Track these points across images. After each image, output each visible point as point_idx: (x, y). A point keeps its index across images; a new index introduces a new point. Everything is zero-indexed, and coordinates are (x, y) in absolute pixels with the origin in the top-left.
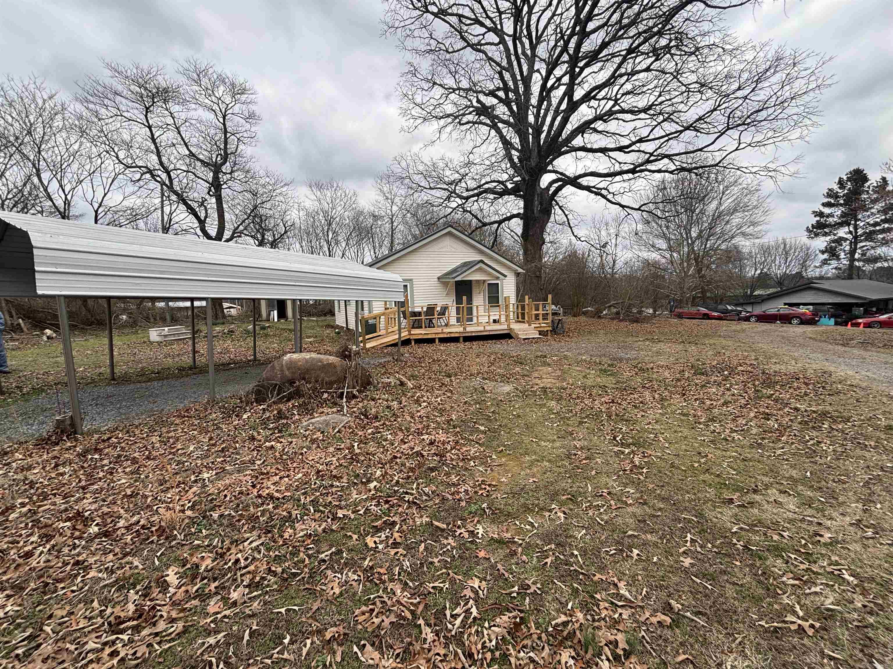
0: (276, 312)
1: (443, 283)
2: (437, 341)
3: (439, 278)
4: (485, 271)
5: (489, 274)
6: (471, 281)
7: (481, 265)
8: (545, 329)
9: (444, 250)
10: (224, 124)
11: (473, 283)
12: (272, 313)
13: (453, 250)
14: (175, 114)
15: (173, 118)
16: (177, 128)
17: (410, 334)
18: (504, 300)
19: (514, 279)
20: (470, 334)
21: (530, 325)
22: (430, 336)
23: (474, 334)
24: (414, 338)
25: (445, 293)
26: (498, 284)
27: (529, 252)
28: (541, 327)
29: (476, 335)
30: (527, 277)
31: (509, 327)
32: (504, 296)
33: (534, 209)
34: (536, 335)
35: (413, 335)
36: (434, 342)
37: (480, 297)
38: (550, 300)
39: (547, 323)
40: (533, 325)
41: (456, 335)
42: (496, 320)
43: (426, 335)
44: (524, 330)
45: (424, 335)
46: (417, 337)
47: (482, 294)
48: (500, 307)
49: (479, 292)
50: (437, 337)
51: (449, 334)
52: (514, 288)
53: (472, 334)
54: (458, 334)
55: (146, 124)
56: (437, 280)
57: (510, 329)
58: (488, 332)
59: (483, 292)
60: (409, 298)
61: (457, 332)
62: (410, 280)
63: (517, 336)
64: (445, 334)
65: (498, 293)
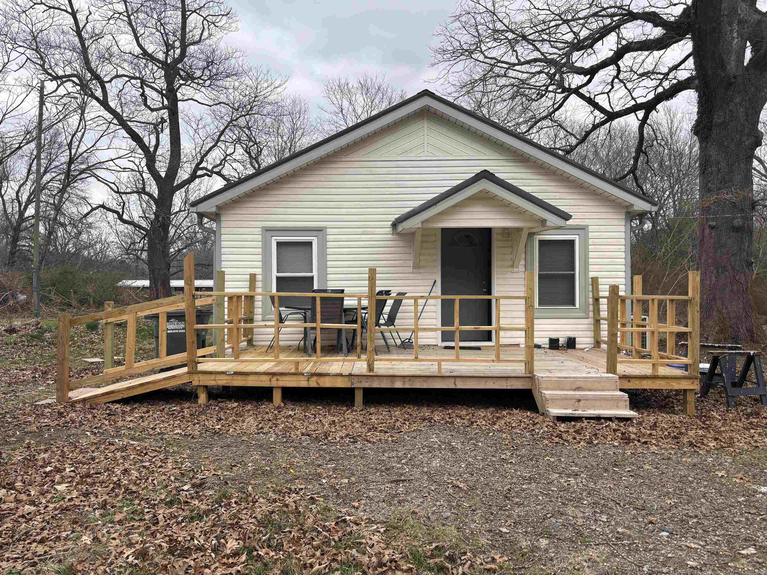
1: (403, 236)
2: (277, 396)
3: (394, 226)
6: (486, 233)
7: (487, 185)
8: (677, 386)
9: (412, 156)
11: (495, 237)
13: (439, 155)
17: (193, 372)
18: (590, 287)
19: (623, 229)
20: (385, 384)
21: (612, 368)
22: (252, 382)
23: (398, 385)
24: (201, 383)
25: (411, 263)
26: (571, 243)
27: (714, 169)
28: (655, 377)
29: (407, 386)
30: (707, 231)
31: (531, 371)
32: (592, 274)
33: (724, 56)
34: (618, 407)
35: (200, 375)
36: (270, 399)
37: (515, 275)
38: (693, 290)
39: (686, 367)
40: (621, 369)
41: (340, 383)
42: (558, 340)
43: (240, 377)
44: (578, 384)
45: (235, 377)
46: (211, 382)
47: (522, 268)
48: (577, 305)
49: (510, 263)
50: (274, 383)
51: (314, 379)
52: (623, 255)
53: (393, 383)
54: (346, 379)
55: (69, 10)
56: (390, 230)
57: (531, 378)
58: (452, 380)
59: (523, 262)
60: (315, 273)
61: (341, 375)
62: (320, 231)
63: (544, 406)
64: (302, 378)
65: (573, 269)
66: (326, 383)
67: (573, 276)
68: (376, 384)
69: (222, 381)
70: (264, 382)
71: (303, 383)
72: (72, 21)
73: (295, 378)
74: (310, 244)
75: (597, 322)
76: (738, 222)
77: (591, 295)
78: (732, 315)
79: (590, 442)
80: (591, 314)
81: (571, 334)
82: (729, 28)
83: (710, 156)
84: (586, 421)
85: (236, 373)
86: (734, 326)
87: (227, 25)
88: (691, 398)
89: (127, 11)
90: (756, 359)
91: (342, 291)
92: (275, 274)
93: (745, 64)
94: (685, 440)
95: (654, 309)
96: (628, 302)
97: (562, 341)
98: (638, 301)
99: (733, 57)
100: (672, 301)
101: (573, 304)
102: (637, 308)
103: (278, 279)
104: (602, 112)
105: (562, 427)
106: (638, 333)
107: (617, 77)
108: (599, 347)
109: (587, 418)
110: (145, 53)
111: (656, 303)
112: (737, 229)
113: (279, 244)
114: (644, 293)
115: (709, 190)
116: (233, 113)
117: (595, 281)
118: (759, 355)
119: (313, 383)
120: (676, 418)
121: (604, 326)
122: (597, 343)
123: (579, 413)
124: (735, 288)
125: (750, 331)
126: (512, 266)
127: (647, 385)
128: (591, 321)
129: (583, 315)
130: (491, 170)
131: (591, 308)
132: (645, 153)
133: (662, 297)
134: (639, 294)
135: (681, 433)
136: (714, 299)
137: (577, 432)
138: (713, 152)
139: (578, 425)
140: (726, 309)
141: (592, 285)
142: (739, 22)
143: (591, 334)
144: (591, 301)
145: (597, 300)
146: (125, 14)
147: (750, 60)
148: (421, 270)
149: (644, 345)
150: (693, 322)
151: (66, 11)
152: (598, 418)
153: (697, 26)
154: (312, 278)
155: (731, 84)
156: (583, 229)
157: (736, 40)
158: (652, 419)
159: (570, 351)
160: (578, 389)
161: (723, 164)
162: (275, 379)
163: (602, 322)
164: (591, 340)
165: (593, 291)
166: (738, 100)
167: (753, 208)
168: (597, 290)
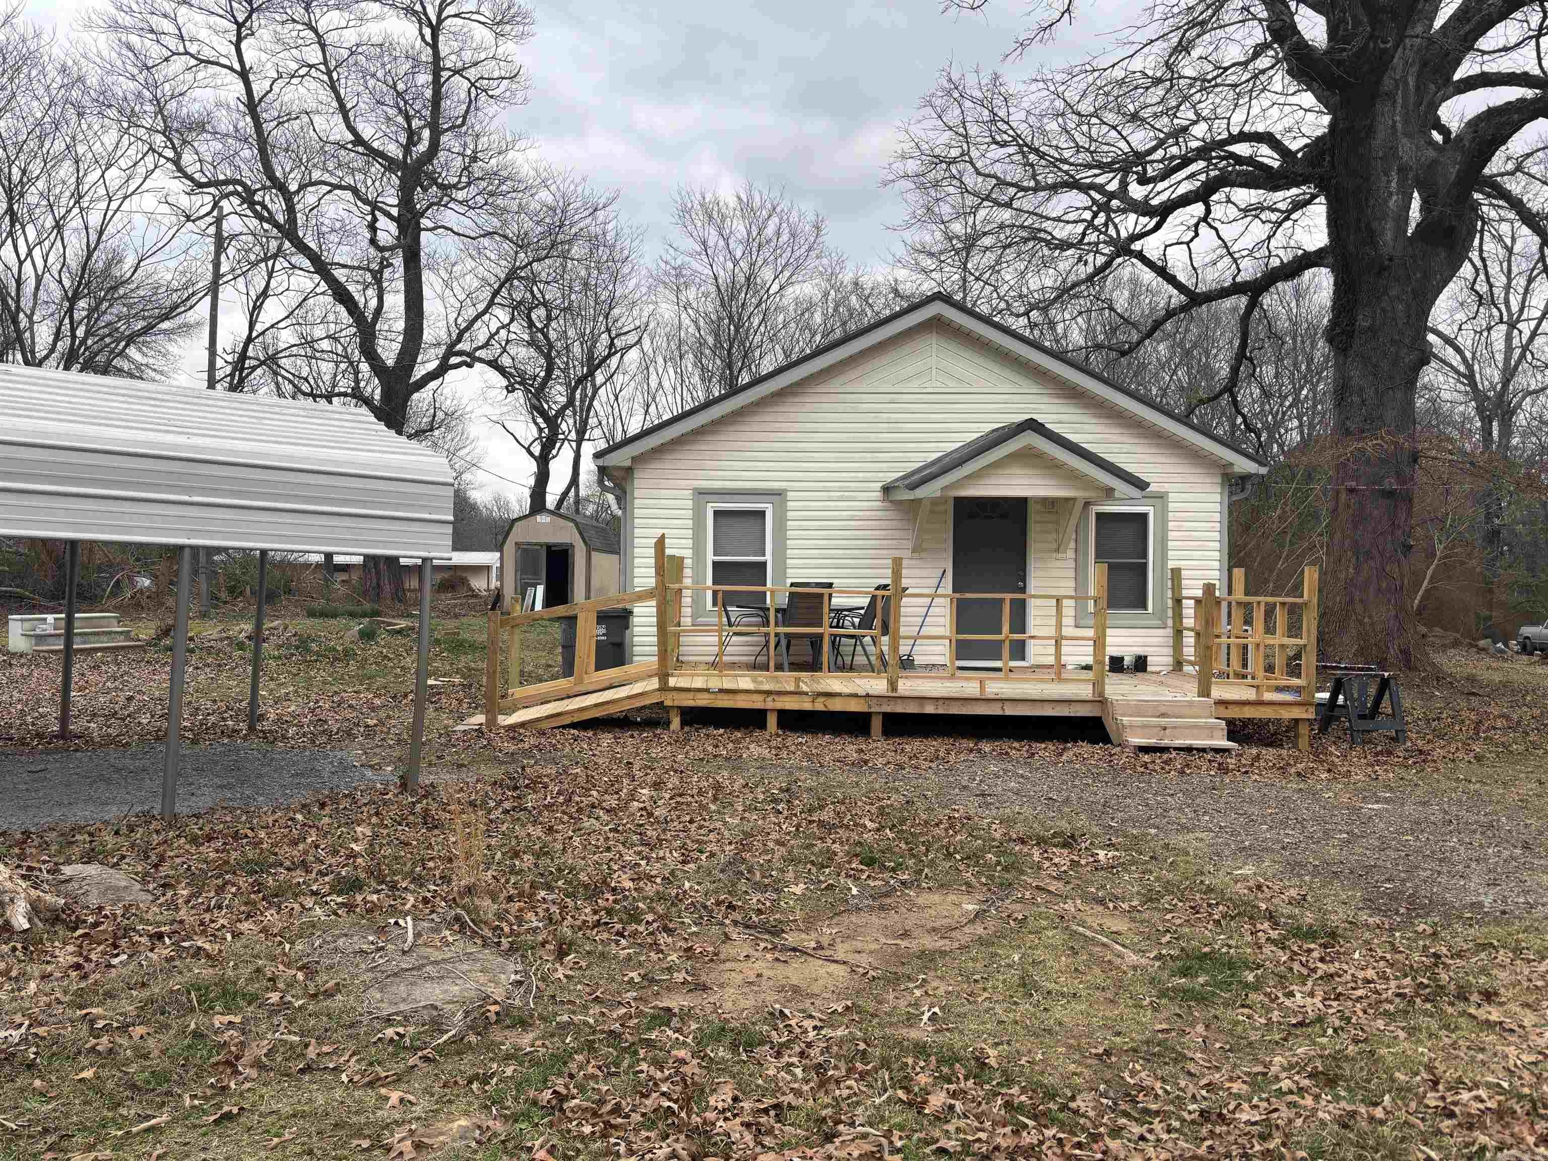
0: (541, 589)
1: (898, 504)
2: (772, 721)
3: (887, 490)
4: (1052, 467)
5: (1073, 476)
6: (1022, 503)
7: (1030, 439)
8: (1287, 714)
9: (913, 386)
10: (434, 46)
11: (1032, 508)
12: (530, 591)
13: (953, 386)
14: (330, 38)
15: (323, 46)
16: (329, 73)
17: (664, 688)
18: (1169, 583)
19: (1218, 498)
20: (912, 708)
21: (1205, 691)
22: (741, 703)
23: (929, 709)
24: (676, 703)
25: (910, 545)
26: (1144, 517)
27: (1355, 399)
28: (1260, 703)
29: (941, 711)
30: (1343, 496)
31: (1101, 695)
32: (1171, 564)
33: (1375, 225)
34: (1212, 738)
35: (674, 693)
36: (763, 726)
37: (1058, 564)
38: (1310, 591)
39: (1298, 690)
40: (1218, 692)
41: (854, 706)
42: (1122, 659)
43: (726, 697)
44: (1163, 709)
45: (720, 696)
46: (688, 701)
47: (1071, 554)
48: (1150, 610)
49: (1055, 546)
50: (770, 705)
51: (821, 699)
52: (1217, 536)
53: (922, 706)
54: (862, 701)
55: (237, 66)
56: (879, 495)
57: (1101, 701)
58: (1000, 705)
59: (1072, 545)
60: (768, 557)
61: (856, 696)
62: (778, 495)
63: (1120, 735)
64: (806, 698)
65: (1145, 555)
66: (837, 705)
67: (1145, 565)
68: (899, 708)
69: (703, 701)
70: (756, 703)
71: (807, 706)
72: (241, 86)
73: (796, 698)
74: (762, 514)
75: (1178, 633)
76: (1390, 483)
77: (1169, 594)
78: (1378, 628)
79: (1182, 772)
80: (1170, 622)
81: (1141, 651)
82: (1384, 179)
83: (1351, 378)
84: (1174, 753)
85: (721, 691)
86: (1382, 644)
87: (508, 94)
88: (1303, 730)
89: (325, 63)
90: (1392, 682)
91: (830, 585)
92: (710, 557)
93: (1410, 232)
94: (1293, 770)
95: (1259, 616)
96: (1224, 605)
97: (1127, 661)
98: (1239, 604)
99: (1390, 225)
100: (1283, 604)
101: (1144, 606)
102: (1238, 615)
103: (715, 564)
104: (1181, 292)
105: (1146, 758)
106: (1238, 645)
107: (1205, 219)
108: (1181, 670)
109: (1175, 749)
110: (359, 140)
111: (1262, 609)
112: (1390, 494)
113: (717, 513)
114: (1246, 594)
115: (1348, 432)
116: (516, 253)
117: (1176, 573)
118: (1395, 678)
119: (819, 706)
120: (1284, 752)
121: (1189, 639)
122: (1178, 665)
123: (1166, 742)
124: (1384, 585)
125: (1405, 652)
126: (1057, 550)
127: (1248, 713)
128: (1169, 631)
129: (1157, 622)
130: (1040, 418)
131: (1170, 613)
132: (1251, 360)
133: (1270, 599)
134: (1239, 594)
135: (1289, 764)
136: (1352, 601)
137: (1165, 762)
138: (1355, 373)
139: (1165, 756)
140: (1370, 617)
141: (1172, 579)
142: (1400, 170)
143: (1170, 651)
144: (1170, 603)
145: (1178, 602)
146: (322, 67)
147: (1418, 225)
148: (923, 555)
149: (1245, 666)
150: (1309, 631)
151: (231, 69)
152: (1189, 750)
153: (1333, 182)
154: (764, 564)
155: (1383, 269)
156: (1161, 497)
157: (1395, 198)
158: (1254, 751)
159: (1140, 674)
160: (1163, 715)
161: (1370, 393)
162: (770, 699)
163: (1185, 633)
164: (1170, 660)
165: (1173, 589)
166: (1393, 293)
167: (1415, 461)
168: (1180, 588)
